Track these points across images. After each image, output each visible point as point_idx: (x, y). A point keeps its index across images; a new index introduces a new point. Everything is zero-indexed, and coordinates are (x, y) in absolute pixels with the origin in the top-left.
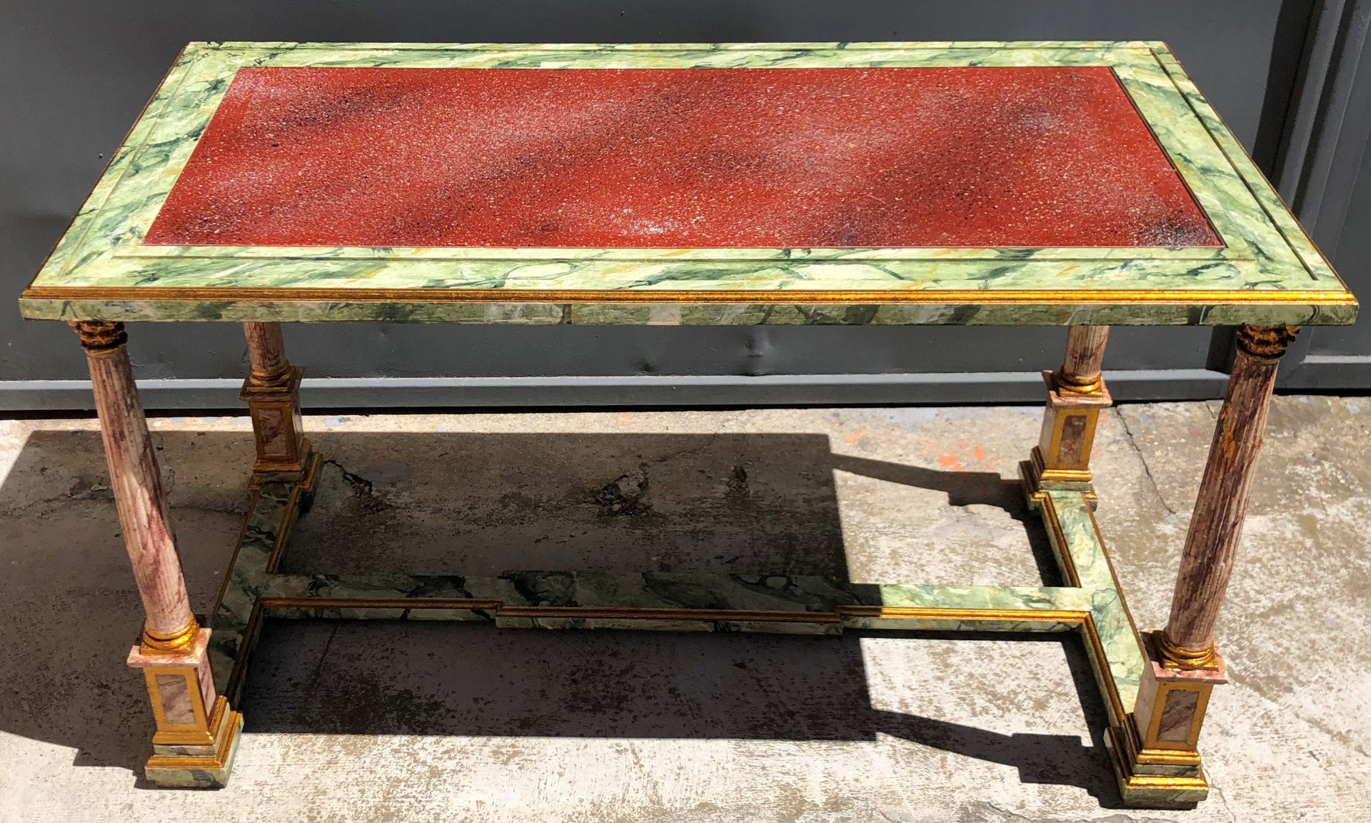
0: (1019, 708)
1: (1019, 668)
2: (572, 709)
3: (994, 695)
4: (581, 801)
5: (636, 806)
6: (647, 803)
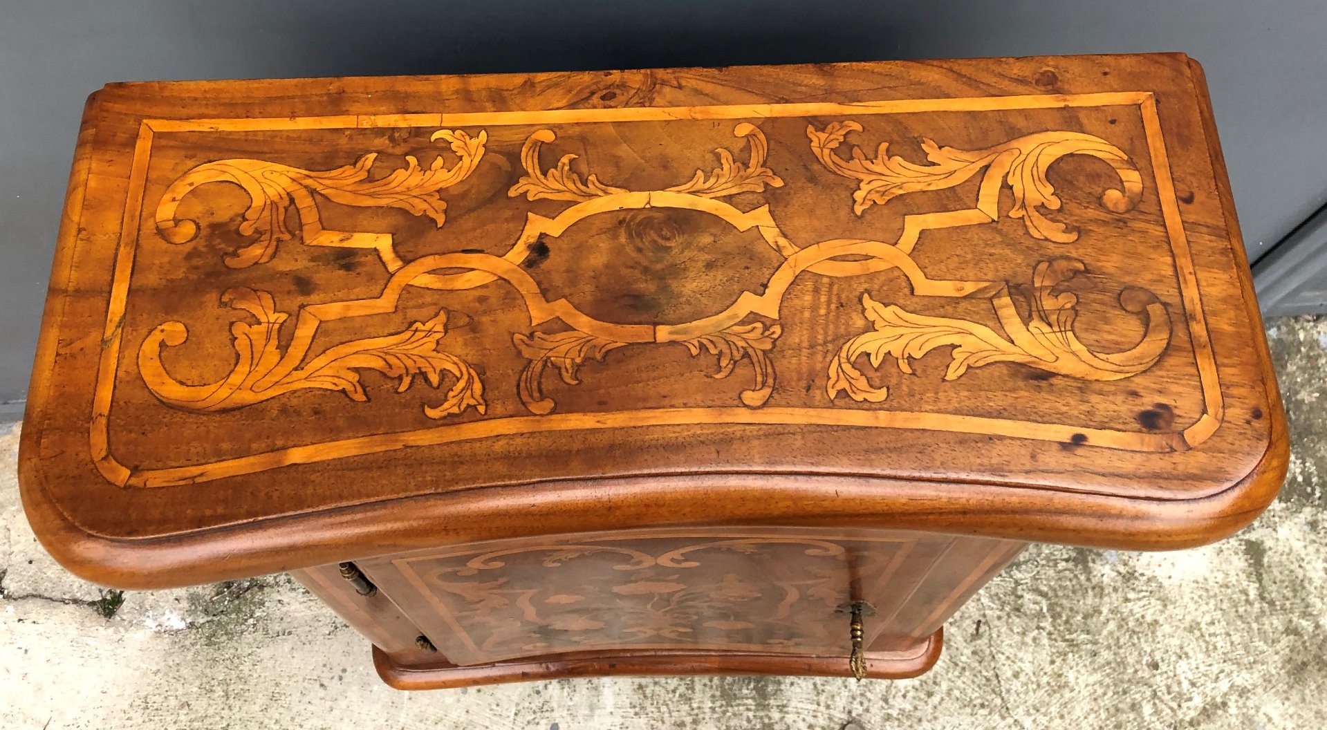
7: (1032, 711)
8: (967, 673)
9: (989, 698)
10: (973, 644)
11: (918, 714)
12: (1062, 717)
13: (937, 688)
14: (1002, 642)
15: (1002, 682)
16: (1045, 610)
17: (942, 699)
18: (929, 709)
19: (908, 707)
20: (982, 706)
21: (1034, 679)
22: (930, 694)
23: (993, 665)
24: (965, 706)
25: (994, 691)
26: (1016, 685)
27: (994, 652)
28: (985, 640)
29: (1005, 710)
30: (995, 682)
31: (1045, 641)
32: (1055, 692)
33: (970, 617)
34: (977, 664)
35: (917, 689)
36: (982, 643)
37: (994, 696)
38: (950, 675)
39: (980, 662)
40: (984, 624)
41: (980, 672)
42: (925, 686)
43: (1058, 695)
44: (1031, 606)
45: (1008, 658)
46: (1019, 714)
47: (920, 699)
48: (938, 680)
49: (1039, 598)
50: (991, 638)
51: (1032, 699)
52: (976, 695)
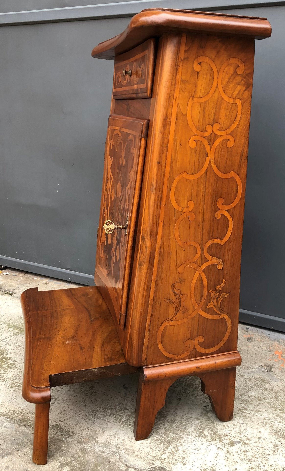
0: (220, 441)
1: (236, 427)
8: (280, 401)
11: (252, 402)
17: (264, 403)
18: (257, 403)
19: (249, 399)
20: (280, 410)
22: (259, 400)
24: (273, 407)
38: (272, 399)
42: (259, 398)
47: (255, 400)
52: (279, 407)
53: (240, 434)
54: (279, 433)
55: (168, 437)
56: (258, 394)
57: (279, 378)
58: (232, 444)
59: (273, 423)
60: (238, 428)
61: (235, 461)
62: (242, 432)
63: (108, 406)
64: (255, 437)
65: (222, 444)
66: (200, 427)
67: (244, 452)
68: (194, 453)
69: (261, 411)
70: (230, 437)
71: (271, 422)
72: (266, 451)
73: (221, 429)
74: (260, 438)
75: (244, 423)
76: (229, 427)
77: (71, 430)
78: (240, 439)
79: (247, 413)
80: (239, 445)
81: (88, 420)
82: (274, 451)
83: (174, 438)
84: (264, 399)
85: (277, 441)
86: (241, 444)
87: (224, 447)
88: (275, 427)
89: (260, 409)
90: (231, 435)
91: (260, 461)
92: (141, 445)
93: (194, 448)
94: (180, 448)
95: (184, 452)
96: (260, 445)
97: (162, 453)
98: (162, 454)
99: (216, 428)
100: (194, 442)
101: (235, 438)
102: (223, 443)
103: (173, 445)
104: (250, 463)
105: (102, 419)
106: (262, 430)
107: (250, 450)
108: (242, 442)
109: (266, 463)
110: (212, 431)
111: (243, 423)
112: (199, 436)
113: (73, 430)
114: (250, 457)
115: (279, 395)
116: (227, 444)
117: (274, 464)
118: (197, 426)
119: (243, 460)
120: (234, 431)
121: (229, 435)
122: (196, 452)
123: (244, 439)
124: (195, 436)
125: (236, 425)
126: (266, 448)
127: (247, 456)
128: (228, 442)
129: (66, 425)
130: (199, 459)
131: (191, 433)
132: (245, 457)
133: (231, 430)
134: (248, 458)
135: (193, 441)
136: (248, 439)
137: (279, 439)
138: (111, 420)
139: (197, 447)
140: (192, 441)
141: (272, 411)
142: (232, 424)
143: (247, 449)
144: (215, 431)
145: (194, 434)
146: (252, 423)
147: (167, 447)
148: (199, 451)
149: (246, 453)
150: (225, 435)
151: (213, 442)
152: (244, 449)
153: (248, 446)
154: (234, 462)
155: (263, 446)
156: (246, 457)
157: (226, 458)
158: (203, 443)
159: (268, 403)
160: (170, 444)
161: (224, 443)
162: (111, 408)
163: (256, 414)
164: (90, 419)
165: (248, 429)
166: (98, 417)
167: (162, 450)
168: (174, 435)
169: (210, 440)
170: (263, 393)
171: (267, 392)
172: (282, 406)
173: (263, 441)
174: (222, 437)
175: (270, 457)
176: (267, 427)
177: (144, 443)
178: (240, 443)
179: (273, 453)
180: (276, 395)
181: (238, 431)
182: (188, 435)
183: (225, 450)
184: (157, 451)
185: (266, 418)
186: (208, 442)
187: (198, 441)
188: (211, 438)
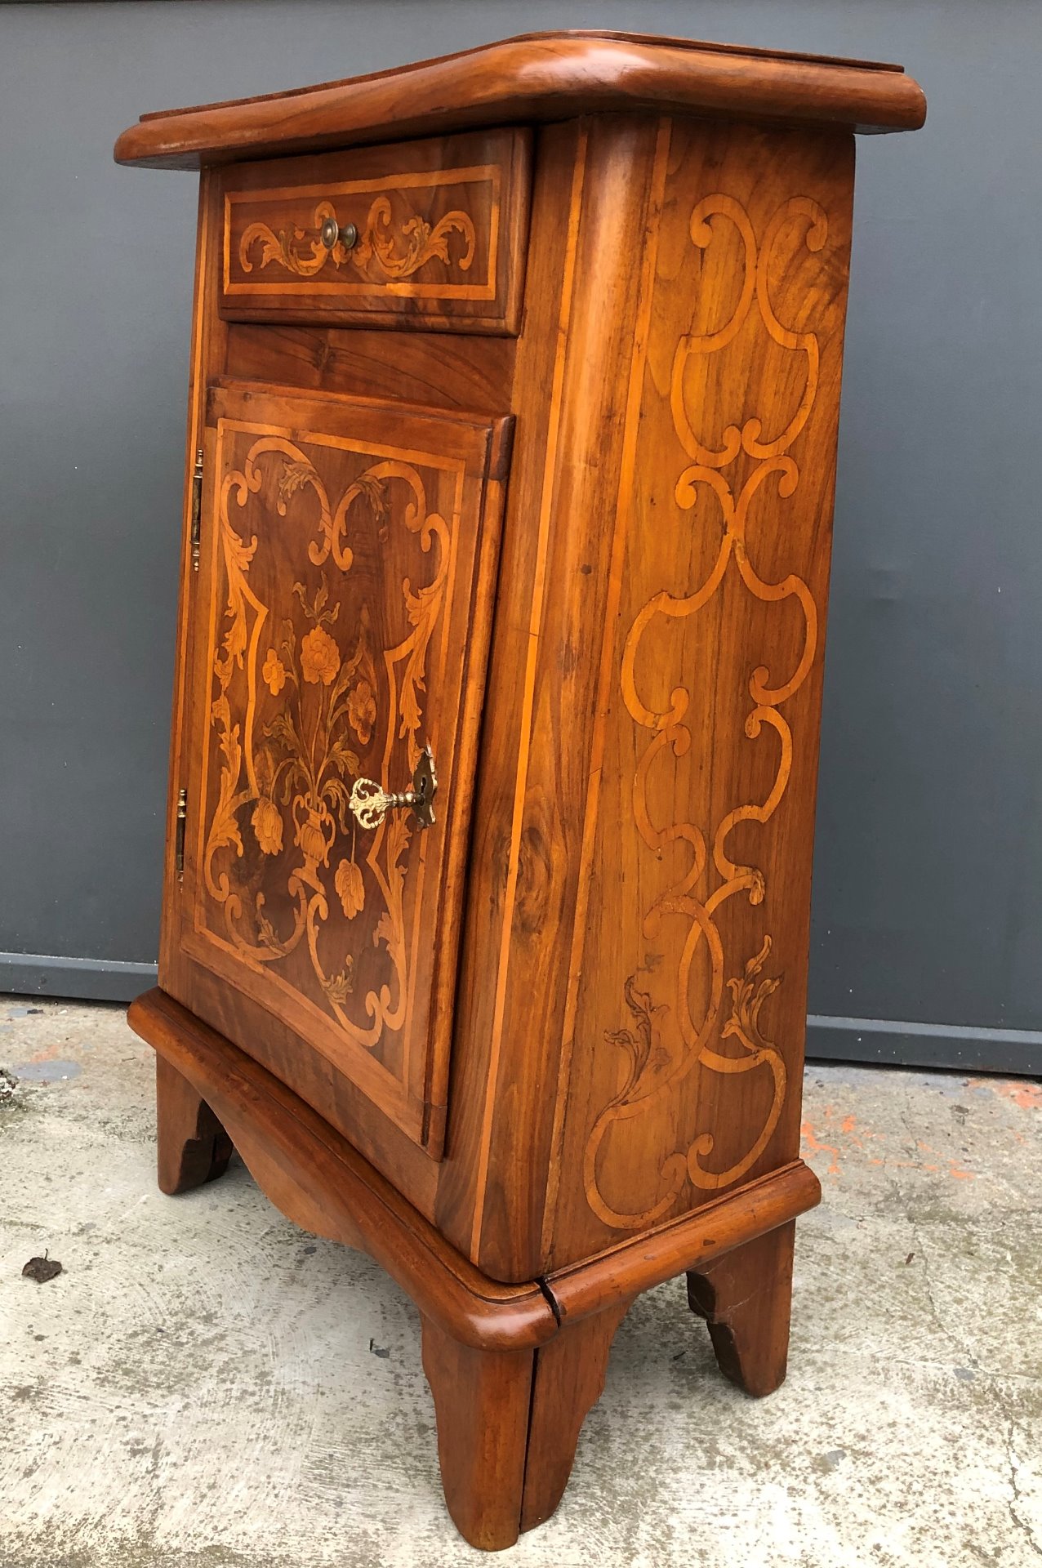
0: (784, 1466)
1: (807, 1406)
2: (102, 1382)
3: (753, 1442)
4: (35, 1516)
5: (111, 1536)
6: (132, 1534)
7: (976, 1332)
8: (887, 1290)
9: (914, 1313)
10: (901, 1270)
11: (810, 1312)
12: (1021, 1343)
13: (840, 1296)
14: (942, 1274)
15: (937, 1304)
16: (1009, 1258)
17: (846, 1305)
18: (826, 1310)
20: (904, 1318)
21: (983, 1307)
22: (828, 1299)
23: (925, 1289)
24: (878, 1315)
25: (922, 1309)
26: (954, 1308)
27: (929, 1279)
28: (919, 1269)
29: (936, 1325)
30: (925, 1301)
31: (1004, 1280)
32: (1013, 1322)
33: (901, 1250)
34: (902, 1285)
35: (811, 1293)
36: (915, 1272)
37: (921, 1312)
38: (861, 1288)
39: (907, 1286)
40: (918, 1257)
41: (907, 1292)
42: (823, 1292)
43: (1017, 1326)
44: (990, 1253)
45: (949, 1287)
46: (960, 1332)
47: (813, 1301)
48: (845, 1289)
49: (1002, 1249)
50: (926, 1268)
51: (978, 1322)
52: (896, 1309)
53: (831, 1427)
54: (940, 1396)
55: (615, 1494)
56: (812, 1280)
57: (845, 1211)
58: (824, 1465)
59: (906, 1366)
60: (814, 1406)
61: (860, 1519)
62: (832, 1418)
63: (356, 1432)
64: (879, 1425)
65: (794, 1473)
66: (697, 1435)
67: (872, 1482)
68: (727, 1528)
69: (851, 1336)
70: (806, 1443)
71: (900, 1365)
72: (932, 1464)
73: (765, 1424)
74: (893, 1425)
75: (823, 1386)
76: (783, 1410)
77: (274, 1554)
78: (838, 1442)
79: (813, 1351)
80: (845, 1464)
81: (317, 1501)
82: (956, 1458)
83: (636, 1494)
84: (838, 1291)
85: (948, 1424)
86: (849, 1459)
87: (805, 1480)
88: (918, 1377)
89: (844, 1328)
90: (805, 1438)
91: (930, 1500)
92: (543, 1543)
93: (716, 1510)
94: (673, 1520)
95: (693, 1530)
96: (906, 1449)
97: (626, 1554)
98: (627, 1558)
99: (750, 1426)
100: (706, 1488)
101: (820, 1443)
102: (794, 1469)
103: (648, 1518)
104: (905, 1514)
105: (363, 1486)
106: (885, 1395)
107: (886, 1472)
108: (848, 1452)
109: (951, 1503)
110: (740, 1436)
111: (819, 1389)
112: (711, 1465)
113: (282, 1551)
114: (897, 1497)
115: (877, 1270)
116: (810, 1470)
117: (976, 1498)
118: (688, 1432)
119: (883, 1511)
120: (805, 1419)
121: (797, 1438)
122: (727, 1520)
123: (849, 1439)
124: (700, 1467)
125: (800, 1398)
126: (928, 1452)
127: (887, 1495)
128: (807, 1463)
129: (247, 1540)
130: (752, 1543)
131: (680, 1460)
132: (883, 1501)
133: (797, 1420)
134: (894, 1498)
135: (702, 1485)
136: (863, 1438)
137: (949, 1414)
138: (397, 1482)
139: (724, 1503)
140: (698, 1487)
141: (882, 1326)
142: (790, 1400)
143: (875, 1471)
144: (751, 1435)
145: (692, 1463)
146: (846, 1382)
147: (631, 1530)
148: (735, 1515)
149: (879, 1486)
150: (790, 1442)
151: (762, 1475)
152: (866, 1473)
153: (873, 1459)
154: (861, 1525)
155: (917, 1450)
156: (885, 1498)
157: (830, 1516)
158: (735, 1484)
159: (857, 1302)
160: (636, 1517)
161: (800, 1469)
162: (372, 1436)
163: (842, 1347)
164: (319, 1497)
165: (843, 1403)
166: (345, 1482)
167: (622, 1544)
168: (632, 1482)
169: (752, 1471)
170: (823, 1274)
171: (835, 1267)
172: (901, 1302)
173: (907, 1431)
174: (781, 1452)
175: (953, 1481)
176: (896, 1384)
177: (549, 1534)
178: (844, 1455)
179: (954, 1463)
180: (867, 1271)
181: (819, 1420)
182: (675, 1470)
183: (811, 1490)
184: (609, 1553)
185: (879, 1355)
186: (749, 1479)
187: (716, 1483)
188: (752, 1463)
